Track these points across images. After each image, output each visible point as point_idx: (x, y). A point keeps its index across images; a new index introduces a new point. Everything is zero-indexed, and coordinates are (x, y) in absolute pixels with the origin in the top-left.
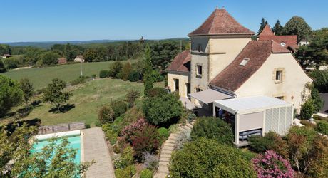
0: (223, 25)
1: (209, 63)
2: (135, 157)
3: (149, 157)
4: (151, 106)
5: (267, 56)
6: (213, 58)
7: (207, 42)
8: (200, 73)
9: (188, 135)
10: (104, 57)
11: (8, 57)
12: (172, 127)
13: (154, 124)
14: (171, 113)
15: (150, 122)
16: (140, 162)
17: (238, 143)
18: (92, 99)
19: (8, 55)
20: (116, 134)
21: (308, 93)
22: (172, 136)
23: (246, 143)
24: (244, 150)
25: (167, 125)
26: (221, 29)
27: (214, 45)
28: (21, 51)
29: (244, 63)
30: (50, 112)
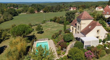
0: (85, 16)
1: (81, 26)
2: (61, 49)
3: (64, 49)
4: (65, 37)
5: (95, 27)
6: (82, 25)
7: (81, 21)
8: (79, 28)
9: (74, 45)
10: (50, 10)
11: (17, 9)
12: (70, 42)
13: (66, 42)
14: (70, 39)
15: (65, 41)
16: (62, 50)
17: (84, 48)
18: (49, 30)
19: (17, 8)
20: (56, 42)
21: (106, 36)
22: (70, 45)
23: (86, 48)
24: (86, 50)
25: (69, 42)
26: (84, 18)
27: (82, 22)
28: (21, 6)
29: (90, 27)
30: (37, 33)
